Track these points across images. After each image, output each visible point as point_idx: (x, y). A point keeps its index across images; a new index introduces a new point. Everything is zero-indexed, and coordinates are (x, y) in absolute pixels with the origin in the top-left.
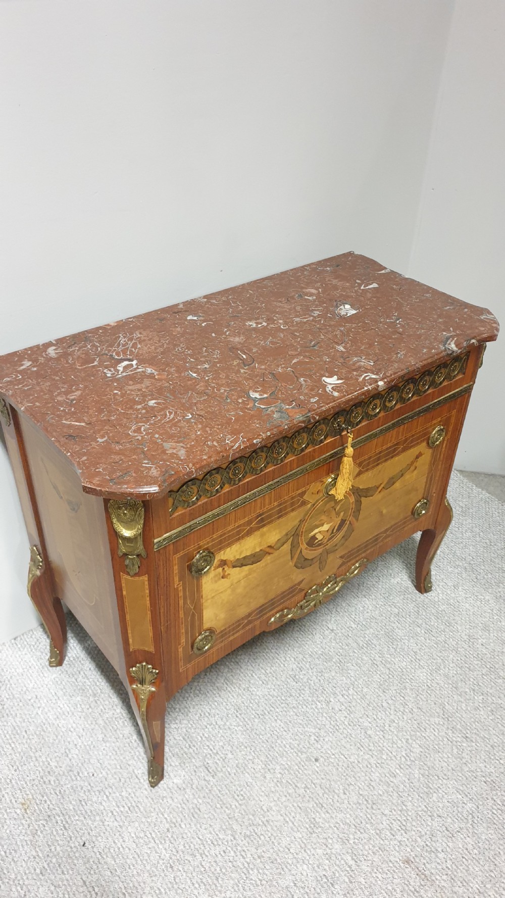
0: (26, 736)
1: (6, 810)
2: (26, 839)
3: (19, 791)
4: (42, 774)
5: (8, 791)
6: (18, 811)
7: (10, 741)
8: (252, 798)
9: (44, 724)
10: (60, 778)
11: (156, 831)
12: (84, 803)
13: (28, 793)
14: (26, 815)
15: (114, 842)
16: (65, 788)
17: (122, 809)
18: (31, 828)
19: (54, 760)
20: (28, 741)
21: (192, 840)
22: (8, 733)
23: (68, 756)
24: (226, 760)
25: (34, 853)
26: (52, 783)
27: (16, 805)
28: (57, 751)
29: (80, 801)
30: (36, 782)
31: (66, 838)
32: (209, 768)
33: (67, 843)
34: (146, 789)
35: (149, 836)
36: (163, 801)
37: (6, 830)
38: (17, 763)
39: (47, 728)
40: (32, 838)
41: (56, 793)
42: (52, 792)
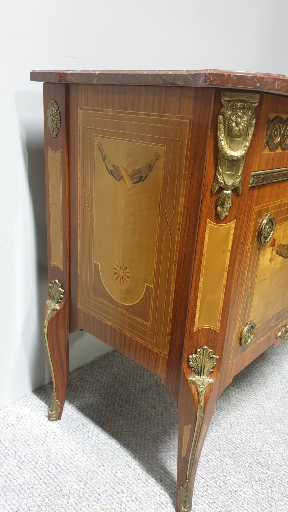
0: (85, 455)
3: (96, 503)
4: (112, 485)
5: (84, 504)
9: (99, 445)
10: (130, 487)
12: (163, 506)
13: (105, 503)
16: (139, 494)
17: (202, 506)
19: (119, 472)
20: (89, 459)
23: (130, 467)
26: (125, 491)
28: (119, 464)
29: (160, 504)
30: (109, 492)
36: (236, 495)
38: (85, 478)
41: (133, 500)
42: (129, 499)
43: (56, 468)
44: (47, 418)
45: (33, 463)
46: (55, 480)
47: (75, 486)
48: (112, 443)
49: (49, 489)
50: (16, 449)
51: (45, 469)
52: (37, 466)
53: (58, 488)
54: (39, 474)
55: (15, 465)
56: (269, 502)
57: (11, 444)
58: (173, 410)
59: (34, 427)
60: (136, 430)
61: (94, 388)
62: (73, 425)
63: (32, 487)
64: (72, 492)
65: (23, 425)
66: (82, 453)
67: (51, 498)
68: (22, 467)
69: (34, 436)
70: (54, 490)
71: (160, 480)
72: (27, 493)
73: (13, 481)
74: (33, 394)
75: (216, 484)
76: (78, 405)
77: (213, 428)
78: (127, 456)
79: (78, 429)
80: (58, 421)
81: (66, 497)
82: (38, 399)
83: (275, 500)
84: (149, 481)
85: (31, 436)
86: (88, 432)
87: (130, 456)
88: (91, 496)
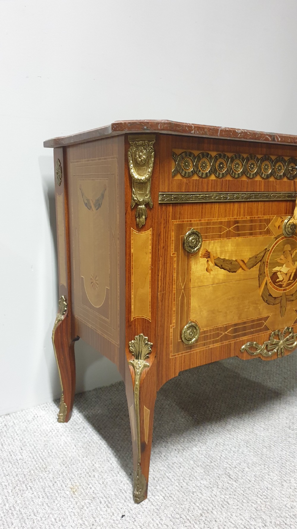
0: (75, 448)
1: (57, 491)
2: (73, 511)
3: (69, 480)
4: (88, 470)
5: (59, 479)
6: (68, 493)
7: (62, 450)
8: (274, 498)
9: (90, 443)
10: (102, 474)
11: (191, 515)
12: (123, 492)
13: (76, 481)
14: (74, 496)
15: (153, 520)
16: (107, 480)
17: (157, 497)
18: (78, 504)
19: (97, 463)
20: (77, 451)
21: (225, 523)
22: (61, 445)
23: (109, 461)
24: (245, 472)
25: (81, 522)
26: (96, 477)
27: (65, 489)
28: (100, 458)
29: (121, 490)
30: (83, 475)
31: (109, 513)
32: (231, 476)
33: (110, 517)
34: (177, 486)
35: (184, 517)
36: (193, 494)
37: (57, 504)
38: (68, 463)
39: (92, 445)
40: (79, 511)
41: (99, 483)
42: (96, 482)
43: (49, 453)
44: (57, 420)
45: (33, 447)
46: (45, 460)
47: (58, 467)
48: (102, 443)
49: (37, 466)
50: (24, 437)
51: (40, 453)
52: (35, 450)
53: (44, 466)
54: (34, 454)
55: (19, 447)
56: (223, 504)
57: (21, 433)
58: (166, 427)
59: (44, 424)
60: (126, 436)
61: (105, 404)
62: (75, 427)
63: (25, 462)
64: (54, 470)
65: (36, 422)
66: (74, 447)
67: (36, 471)
68: (23, 448)
69: (42, 430)
70: (41, 467)
71: (129, 474)
72: (20, 465)
73: (13, 456)
74: (53, 402)
75: (179, 484)
76: (86, 414)
77: (198, 444)
78: (110, 453)
79: (78, 430)
80: (65, 423)
81: (47, 472)
82: (56, 407)
83: (229, 504)
84: (120, 473)
85: (39, 430)
86: (86, 433)
87: (112, 454)
88: (67, 475)
